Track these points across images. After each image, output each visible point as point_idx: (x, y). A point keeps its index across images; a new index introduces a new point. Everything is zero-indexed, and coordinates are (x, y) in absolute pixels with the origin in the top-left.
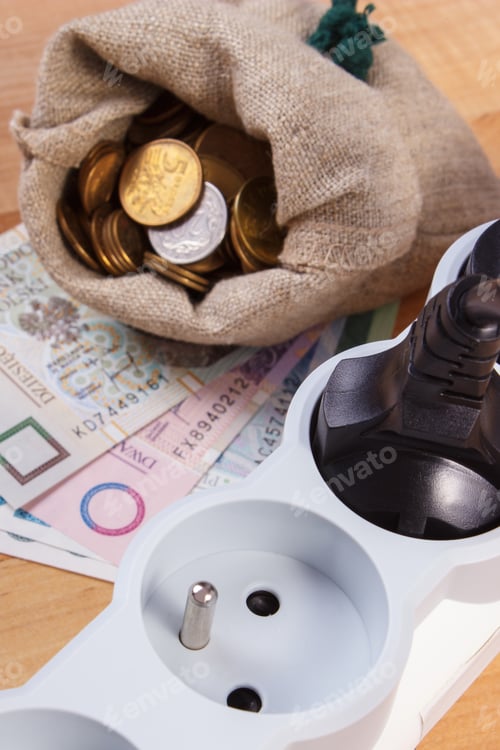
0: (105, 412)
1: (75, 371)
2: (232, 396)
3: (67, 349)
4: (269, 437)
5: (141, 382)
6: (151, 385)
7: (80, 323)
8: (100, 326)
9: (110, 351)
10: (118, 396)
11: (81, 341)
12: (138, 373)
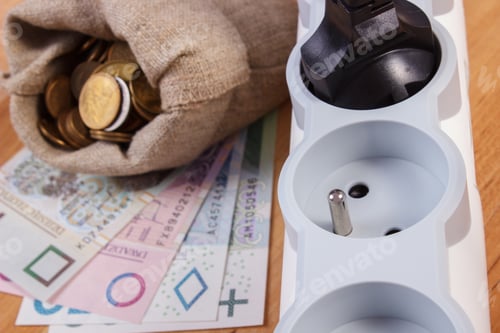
0: (95, 230)
1: (75, 211)
2: (186, 199)
3: (71, 199)
4: (214, 215)
5: (116, 206)
6: (123, 206)
7: (78, 181)
8: (90, 180)
9: (97, 192)
10: (103, 218)
11: (79, 192)
12: (115, 201)
